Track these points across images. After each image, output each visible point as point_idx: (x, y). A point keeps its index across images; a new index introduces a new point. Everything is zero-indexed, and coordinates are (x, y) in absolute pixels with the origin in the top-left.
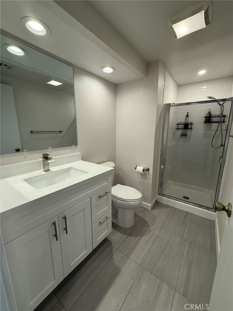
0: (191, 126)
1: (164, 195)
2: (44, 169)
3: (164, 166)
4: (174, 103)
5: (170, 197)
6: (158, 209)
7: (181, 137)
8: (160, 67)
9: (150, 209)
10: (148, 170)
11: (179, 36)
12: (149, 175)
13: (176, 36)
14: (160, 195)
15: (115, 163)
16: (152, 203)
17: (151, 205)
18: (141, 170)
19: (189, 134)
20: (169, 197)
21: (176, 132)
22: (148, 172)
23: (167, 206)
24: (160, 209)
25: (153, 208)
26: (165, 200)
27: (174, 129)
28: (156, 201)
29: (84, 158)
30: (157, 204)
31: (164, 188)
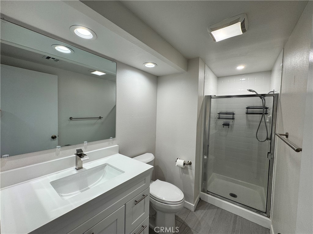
0: (233, 116)
1: (208, 192)
2: (76, 166)
3: (208, 157)
4: (215, 96)
5: (216, 195)
6: (203, 211)
7: (223, 127)
8: (201, 63)
9: (193, 210)
10: (190, 164)
11: (217, 40)
12: (191, 169)
13: (215, 40)
14: (203, 191)
15: (154, 155)
16: (195, 202)
17: (194, 205)
18: (182, 164)
19: (232, 123)
20: (214, 194)
21: (217, 121)
22: (191, 167)
23: (212, 206)
24: (204, 210)
25: (197, 208)
26: (210, 199)
27: (215, 118)
28: (200, 198)
29: (122, 151)
30: (201, 203)
31: (208, 181)
